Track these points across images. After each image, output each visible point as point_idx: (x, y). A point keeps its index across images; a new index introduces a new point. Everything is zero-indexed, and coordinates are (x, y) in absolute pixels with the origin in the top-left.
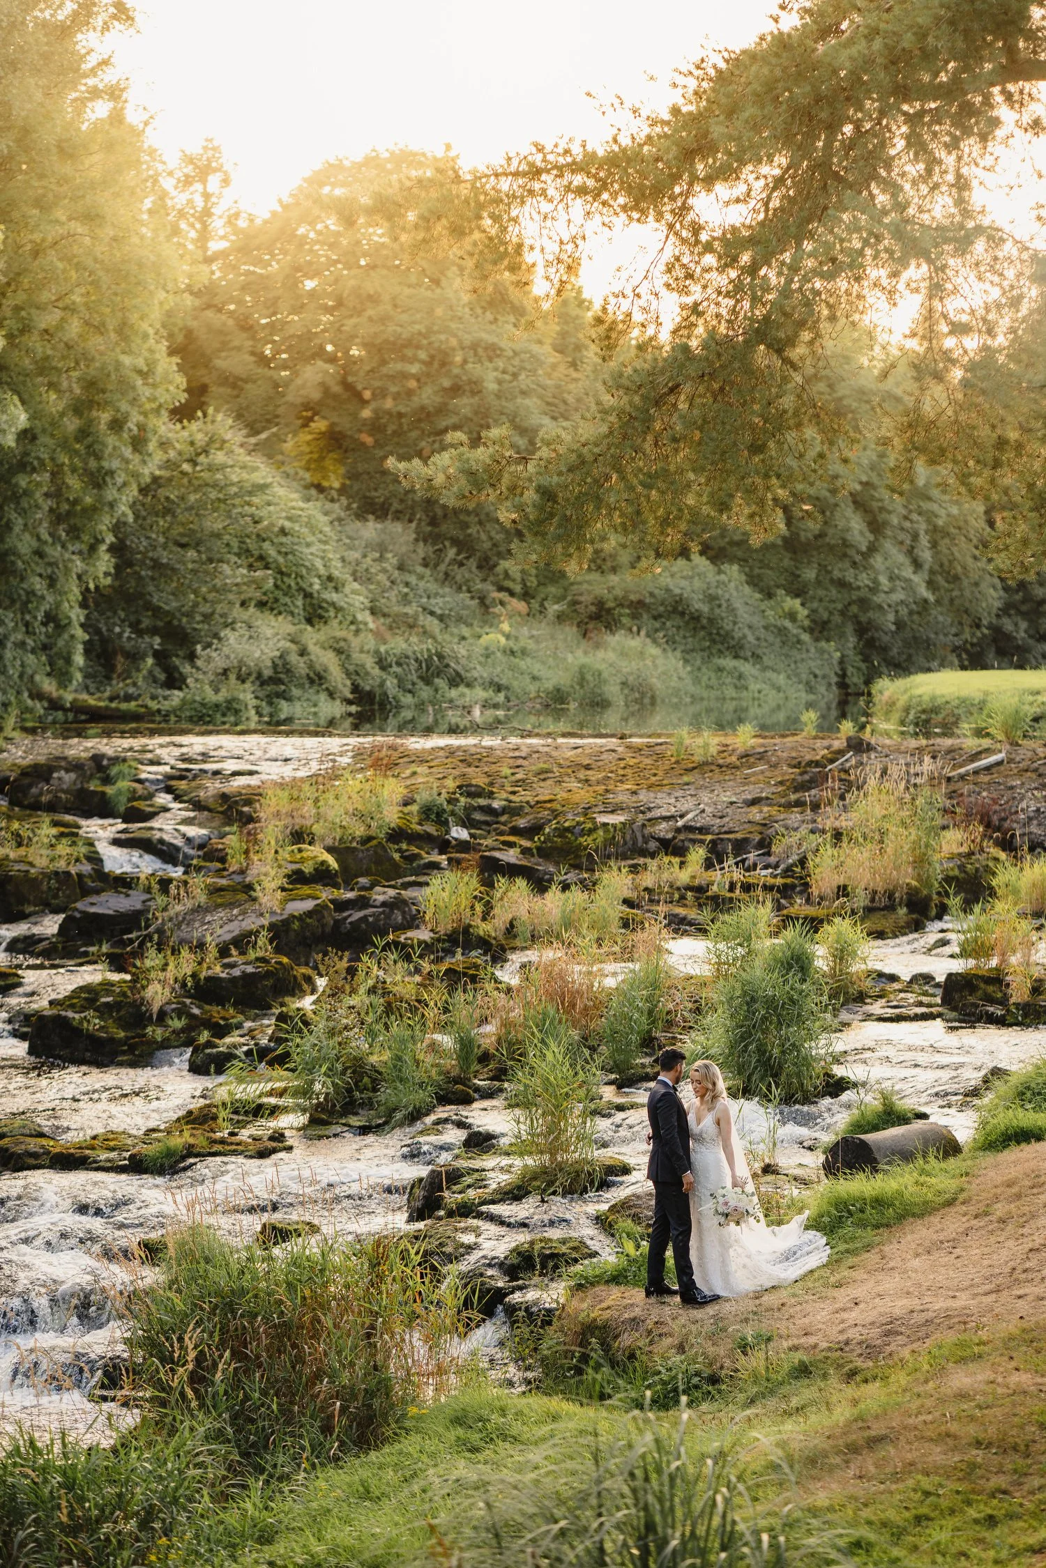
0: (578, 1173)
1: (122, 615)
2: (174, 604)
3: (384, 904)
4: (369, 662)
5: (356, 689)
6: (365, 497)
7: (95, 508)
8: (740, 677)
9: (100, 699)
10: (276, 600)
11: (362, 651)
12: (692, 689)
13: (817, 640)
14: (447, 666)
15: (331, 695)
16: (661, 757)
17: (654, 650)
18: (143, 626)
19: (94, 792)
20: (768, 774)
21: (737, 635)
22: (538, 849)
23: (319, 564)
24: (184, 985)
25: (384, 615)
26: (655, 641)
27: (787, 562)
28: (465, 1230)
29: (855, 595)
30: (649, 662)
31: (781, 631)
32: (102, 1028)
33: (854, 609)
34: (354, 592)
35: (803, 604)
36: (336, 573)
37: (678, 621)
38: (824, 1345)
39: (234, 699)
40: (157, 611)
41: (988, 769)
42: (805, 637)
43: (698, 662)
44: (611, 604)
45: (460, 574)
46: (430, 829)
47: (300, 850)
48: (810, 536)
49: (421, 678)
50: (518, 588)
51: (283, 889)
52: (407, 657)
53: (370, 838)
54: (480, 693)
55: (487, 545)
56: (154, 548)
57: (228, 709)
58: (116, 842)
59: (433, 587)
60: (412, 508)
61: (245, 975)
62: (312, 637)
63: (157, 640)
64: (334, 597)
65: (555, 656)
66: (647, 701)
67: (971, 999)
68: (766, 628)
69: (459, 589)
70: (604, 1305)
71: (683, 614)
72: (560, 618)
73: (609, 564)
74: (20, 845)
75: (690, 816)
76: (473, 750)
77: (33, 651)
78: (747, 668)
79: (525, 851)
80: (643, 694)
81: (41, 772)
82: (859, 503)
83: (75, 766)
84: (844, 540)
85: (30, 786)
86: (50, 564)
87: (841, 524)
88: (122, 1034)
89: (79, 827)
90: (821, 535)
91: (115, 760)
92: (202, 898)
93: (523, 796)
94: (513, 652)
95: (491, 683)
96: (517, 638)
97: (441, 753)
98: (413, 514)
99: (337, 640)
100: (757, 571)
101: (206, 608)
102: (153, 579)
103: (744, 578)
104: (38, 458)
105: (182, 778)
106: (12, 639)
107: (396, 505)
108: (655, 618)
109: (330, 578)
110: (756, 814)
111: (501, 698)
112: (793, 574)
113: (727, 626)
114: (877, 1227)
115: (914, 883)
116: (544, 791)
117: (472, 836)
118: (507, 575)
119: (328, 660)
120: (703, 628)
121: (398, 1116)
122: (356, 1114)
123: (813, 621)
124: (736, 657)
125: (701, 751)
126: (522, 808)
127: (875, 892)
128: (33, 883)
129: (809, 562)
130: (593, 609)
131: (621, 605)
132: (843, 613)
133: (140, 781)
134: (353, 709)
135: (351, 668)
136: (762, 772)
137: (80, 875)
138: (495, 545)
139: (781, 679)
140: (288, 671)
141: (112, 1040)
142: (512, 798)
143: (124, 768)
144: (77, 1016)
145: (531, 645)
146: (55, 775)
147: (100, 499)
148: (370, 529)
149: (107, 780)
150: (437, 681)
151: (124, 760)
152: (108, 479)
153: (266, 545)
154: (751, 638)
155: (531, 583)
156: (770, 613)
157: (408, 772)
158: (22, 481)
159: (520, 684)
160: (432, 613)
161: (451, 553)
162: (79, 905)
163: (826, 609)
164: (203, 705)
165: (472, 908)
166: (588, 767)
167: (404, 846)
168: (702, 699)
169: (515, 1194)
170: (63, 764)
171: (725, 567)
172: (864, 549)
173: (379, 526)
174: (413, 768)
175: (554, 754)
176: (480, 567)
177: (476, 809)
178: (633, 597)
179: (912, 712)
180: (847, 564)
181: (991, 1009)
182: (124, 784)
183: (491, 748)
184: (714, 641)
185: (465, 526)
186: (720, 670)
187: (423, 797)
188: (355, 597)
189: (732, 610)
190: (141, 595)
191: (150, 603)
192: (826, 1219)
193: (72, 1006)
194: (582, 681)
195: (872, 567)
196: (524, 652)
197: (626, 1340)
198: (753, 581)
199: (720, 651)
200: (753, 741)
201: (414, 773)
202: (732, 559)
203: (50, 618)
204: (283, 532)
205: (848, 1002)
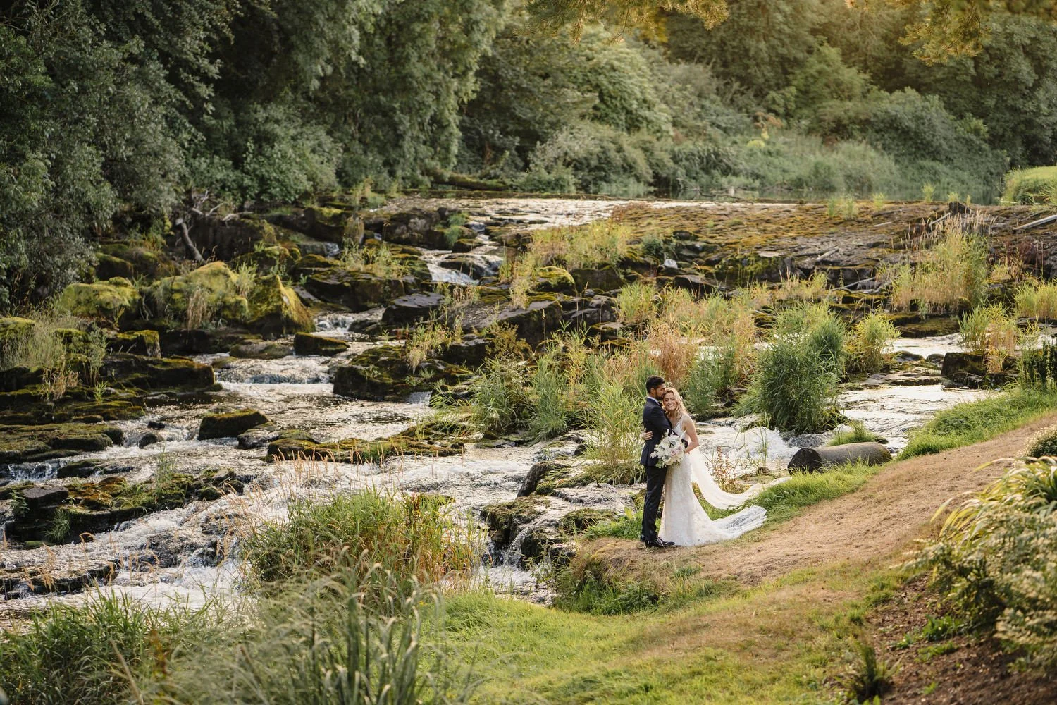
0: (629, 470)
1: (495, 122)
2: (530, 115)
3: (598, 306)
4: (666, 158)
5: (656, 175)
6: (680, 47)
7: (466, 47)
8: (936, 173)
9: (474, 177)
10: (607, 115)
11: (661, 150)
12: (899, 180)
13: (993, 148)
14: (721, 161)
15: (638, 179)
16: (820, 215)
17: (872, 153)
18: (509, 130)
19: (437, 233)
20: (890, 228)
21: (935, 144)
22: (716, 273)
23: (637, 90)
24: (437, 351)
25: (683, 127)
26: (875, 148)
27: (974, 94)
28: (540, 503)
29: (1023, 117)
30: (868, 162)
31: (968, 142)
32: (379, 376)
33: (1022, 127)
34: (661, 110)
35: (984, 123)
36: (649, 97)
37: (893, 134)
38: (725, 576)
39: (561, 178)
40: (519, 120)
41: (1044, 225)
42: (986, 146)
43: (906, 163)
44: (845, 122)
45: (741, 100)
46: (650, 260)
47: (550, 270)
48: (992, 75)
49: (703, 169)
50: (781, 110)
51: (529, 294)
52: (693, 155)
53: (605, 265)
54: (742, 180)
55: (761, 80)
56: (518, 77)
57: (556, 185)
58: (443, 265)
59: (721, 108)
60: (711, 55)
61: (478, 345)
62: (626, 140)
63: (518, 139)
64: (646, 113)
65: (801, 157)
66: (865, 188)
67: (961, 371)
68: (957, 139)
69: (740, 110)
70: (602, 549)
71: (897, 129)
72: (810, 131)
73: (846, 94)
74: (367, 263)
75: (827, 254)
76: (693, 209)
77: (425, 143)
78: (940, 167)
79: (708, 275)
80: (863, 184)
81: (402, 219)
82: (1029, 53)
83: (426, 215)
84: (1016, 79)
85: (395, 227)
86: (436, 84)
87: (1014, 67)
88: (392, 381)
89: (420, 255)
90: (1000, 75)
91: (453, 212)
92: (476, 298)
93: (719, 239)
94: (770, 153)
95: (753, 174)
96: (774, 144)
97: (672, 211)
98: (710, 59)
99: (645, 142)
100: (952, 100)
101: (551, 118)
102: (516, 98)
103: (943, 104)
104: (428, 12)
105: (497, 225)
106: (410, 134)
107: (700, 53)
108: (877, 132)
109: (645, 101)
110: (873, 253)
111: (757, 183)
112: (978, 102)
113: (928, 138)
114: (800, 505)
115: (966, 299)
116: (732, 237)
117: (679, 266)
118: (774, 101)
119: (637, 156)
120: (911, 139)
121: (540, 434)
122: (516, 433)
123: (992, 135)
124: (934, 159)
125: (847, 212)
126: (715, 247)
127: (936, 305)
128: (374, 287)
129: (991, 94)
130: (834, 125)
131: (854, 123)
132: (1014, 130)
133: (468, 226)
134: (652, 189)
135: (654, 162)
136: (887, 226)
137: (406, 283)
138: (767, 80)
139: (965, 175)
140: (609, 163)
141: (383, 385)
142: (710, 241)
143: (459, 217)
144: (363, 368)
145: (784, 149)
146: (412, 220)
147: (470, 40)
148: (681, 69)
149: (447, 225)
150: (713, 171)
151: (460, 212)
152: (474, 26)
153: (601, 78)
154: (945, 146)
155: (792, 106)
156: (960, 129)
157: (645, 223)
158: (417, 27)
159: (775, 176)
160: (719, 127)
161: (736, 85)
162: (396, 301)
163: (1001, 126)
164: (540, 182)
165: (651, 308)
166: (768, 222)
167: (629, 270)
168: (907, 188)
169: (583, 482)
170: (418, 213)
171: (930, 97)
172: (1031, 85)
173: (687, 67)
174: (649, 220)
175: (748, 212)
176: (756, 96)
177: (683, 247)
178: (862, 117)
179: (1021, 191)
180: (1018, 96)
181: (973, 378)
182: (455, 228)
183: (706, 209)
184: (918, 148)
185: (747, 67)
186: (922, 168)
187: (647, 238)
188: (662, 115)
189: (932, 126)
190: (508, 109)
191: (513, 113)
192: (768, 499)
193: (362, 362)
194: (817, 172)
195: (1037, 98)
196: (778, 153)
197: (612, 572)
198: (949, 107)
199: (922, 155)
200: (885, 206)
201: (649, 224)
202: (935, 92)
203: (435, 120)
204: (613, 69)
205: (876, 372)
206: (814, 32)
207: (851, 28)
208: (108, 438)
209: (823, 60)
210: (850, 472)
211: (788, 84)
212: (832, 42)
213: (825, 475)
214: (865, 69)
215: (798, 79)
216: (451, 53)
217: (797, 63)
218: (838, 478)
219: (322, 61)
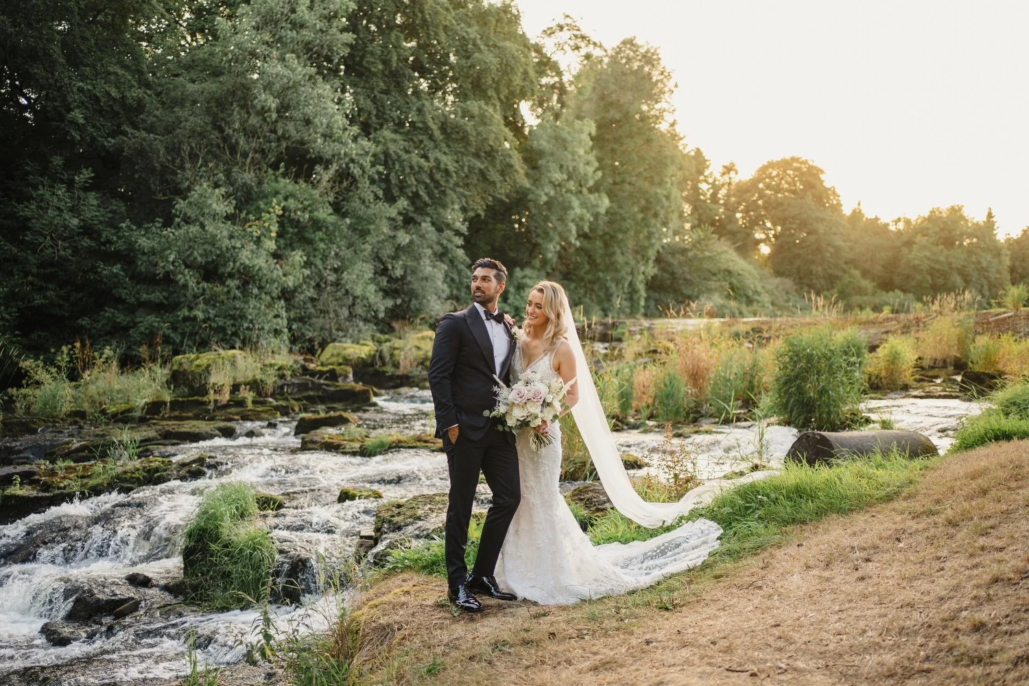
7: (648, 247)
10: (735, 297)
23: (752, 286)
34: (765, 297)
36: (758, 290)
41: (1004, 319)
55: (819, 286)
59: (798, 299)
60: (793, 274)
64: (757, 297)
67: (980, 387)
82: (960, 273)
86: (631, 268)
98: (792, 276)
104: (626, 228)
106: (616, 294)
109: (756, 292)
115: (958, 355)
127: (936, 360)
138: (822, 286)
147: (650, 243)
148: (778, 280)
152: (652, 236)
153: (732, 278)
158: (620, 236)
161: (805, 288)
185: (811, 280)
203: (631, 287)
204: (739, 275)
205: (896, 390)
206: (846, 263)
207: (866, 262)
208: (217, 432)
209: (852, 276)
210: (879, 466)
211: (833, 288)
212: (856, 268)
213: (835, 470)
214: (873, 280)
215: (838, 285)
216: (640, 252)
217: (837, 278)
218: (861, 475)
219: (554, 243)
